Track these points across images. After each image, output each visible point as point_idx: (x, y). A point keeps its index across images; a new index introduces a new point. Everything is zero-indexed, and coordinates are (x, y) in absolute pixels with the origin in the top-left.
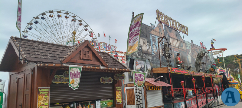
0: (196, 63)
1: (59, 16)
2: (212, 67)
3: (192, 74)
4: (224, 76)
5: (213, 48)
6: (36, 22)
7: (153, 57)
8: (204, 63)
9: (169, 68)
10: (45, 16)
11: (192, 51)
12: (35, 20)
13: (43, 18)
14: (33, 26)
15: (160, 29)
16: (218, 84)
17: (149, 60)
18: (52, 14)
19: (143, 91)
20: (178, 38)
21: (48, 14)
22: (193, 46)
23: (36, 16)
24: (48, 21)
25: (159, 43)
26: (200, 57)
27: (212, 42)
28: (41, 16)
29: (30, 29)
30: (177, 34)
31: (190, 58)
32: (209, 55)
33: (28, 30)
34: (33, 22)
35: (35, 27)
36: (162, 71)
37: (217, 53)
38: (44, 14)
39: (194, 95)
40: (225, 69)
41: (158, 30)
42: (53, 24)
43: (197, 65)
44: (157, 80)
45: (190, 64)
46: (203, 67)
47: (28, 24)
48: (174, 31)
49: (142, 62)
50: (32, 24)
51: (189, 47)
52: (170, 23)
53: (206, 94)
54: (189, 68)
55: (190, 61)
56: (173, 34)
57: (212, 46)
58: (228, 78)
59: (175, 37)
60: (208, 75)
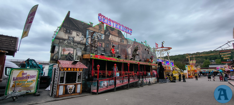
3: (121, 61)
5: (162, 47)
7: (87, 46)
8: (138, 55)
15: (100, 27)
17: (81, 48)
20: (120, 36)
26: (136, 50)
27: (162, 43)
41: (97, 28)
49: (72, 49)
51: (131, 43)
52: (113, 25)
56: (115, 32)
59: (117, 35)
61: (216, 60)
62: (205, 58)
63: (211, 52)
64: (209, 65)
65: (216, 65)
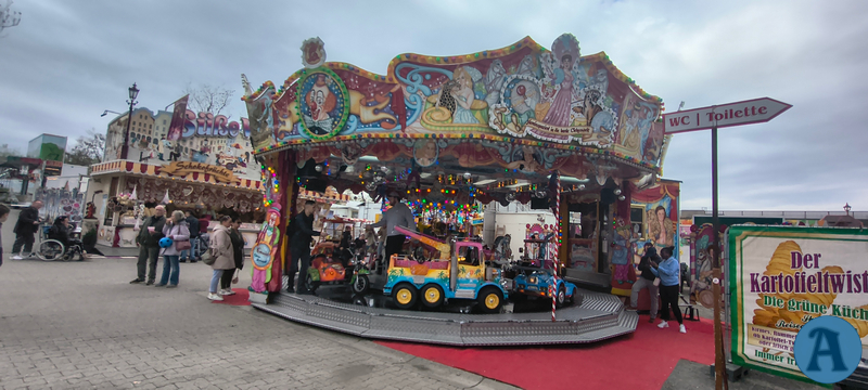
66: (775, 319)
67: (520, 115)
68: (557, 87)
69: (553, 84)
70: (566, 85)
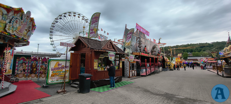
0: (152, 51)
1: (74, 16)
2: (158, 53)
3: (150, 56)
4: (164, 58)
5: (159, 43)
6: (61, 19)
7: (133, 47)
8: (155, 51)
9: (140, 53)
10: (66, 15)
11: (150, 45)
12: (60, 17)
13: (65, 16)
14: (59, 20)
15: (137, 33)
16: (160, 62)
17: (131, 48)
18: (70, 14)
19: (128, 63)
20: (145, 38)
21: (68, 14)
22: (151, 42)
23: (60, 15)
24: (68, 19)
25: (136, 40)
26: (154, 48)
27: (159, 39)
28: (64, 15)
29: (57, 22)
30: (144, 36)
31: (149, 48)
32: (158, 47)
33: (55, 22)
34: (58, 18)
35: (60, 21)
36: (137, 54)
37: (161, 45)
38: (65, 14)
39: (150, 66)
40: (164, 54)
41: (136, 34)
42: (71, 20)
43: (152, 52)
44: (135, 58)
45: (148, 51)
46: (154, 53)
47: (55, 19)
48: (143, 34)
49: (129, 49)
50: (58, 19)
51: (149, 43)
52: (142, 30)
53: (155, 66)
54: (148, 53)
55: (149, 50)
56: (142, 36)
57: (159, 41)
58: (165, 59)
59: (143, 37)
60: (157, 57)
61: (193, 52)
62: (183, 50)
63: (188, 45)
64: (187, 57)
65: (193, 57)
66: (54, 75)
67: (14, 28)
68: (24, 23)
69: (23, 22)
70: (26, 23)
